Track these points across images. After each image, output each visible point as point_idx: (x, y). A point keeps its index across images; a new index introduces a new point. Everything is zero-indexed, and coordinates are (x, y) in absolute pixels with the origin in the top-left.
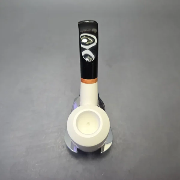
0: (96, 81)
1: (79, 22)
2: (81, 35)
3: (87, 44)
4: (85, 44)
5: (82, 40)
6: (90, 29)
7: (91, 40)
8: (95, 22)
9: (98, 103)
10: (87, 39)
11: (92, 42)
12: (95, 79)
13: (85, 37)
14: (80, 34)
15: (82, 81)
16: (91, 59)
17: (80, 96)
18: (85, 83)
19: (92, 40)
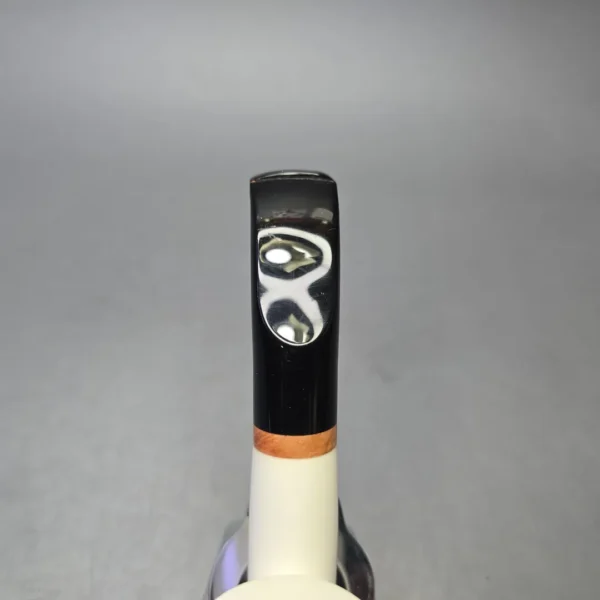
0: (327, 444)
1: (255, 178)
2: (262, 233)
3: (289, 269)
4: (277, 271)
5: (264, 253)
6: (304, 211)
7: (308, 255)
8: (323, 176)
9: (338, 556)
10: (289, 249)
11: (313, 261)
12: (324, 435)
13: (279, 240)
14: (256, 226)
15: (260, 445)
16: (306, 329)
17: (248, 514)
18: (276, 452)
19: (311, 252)
